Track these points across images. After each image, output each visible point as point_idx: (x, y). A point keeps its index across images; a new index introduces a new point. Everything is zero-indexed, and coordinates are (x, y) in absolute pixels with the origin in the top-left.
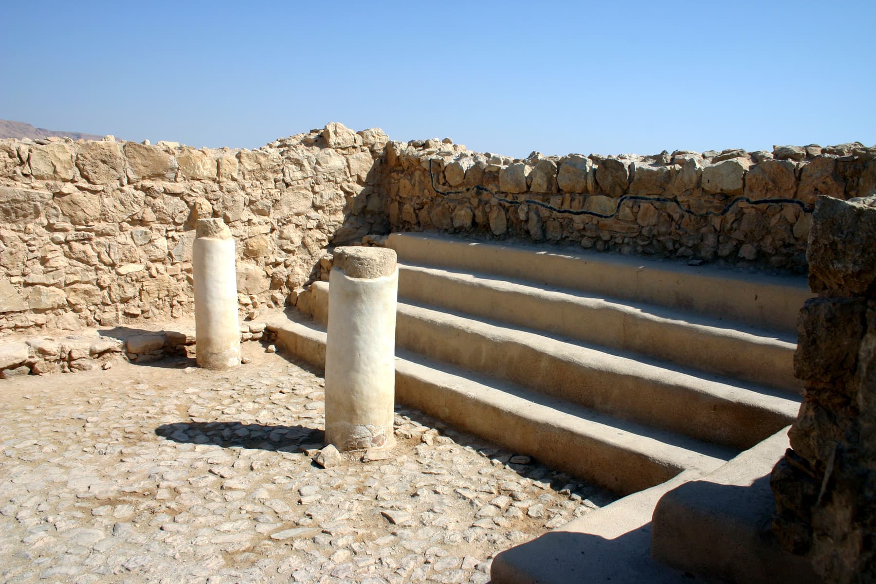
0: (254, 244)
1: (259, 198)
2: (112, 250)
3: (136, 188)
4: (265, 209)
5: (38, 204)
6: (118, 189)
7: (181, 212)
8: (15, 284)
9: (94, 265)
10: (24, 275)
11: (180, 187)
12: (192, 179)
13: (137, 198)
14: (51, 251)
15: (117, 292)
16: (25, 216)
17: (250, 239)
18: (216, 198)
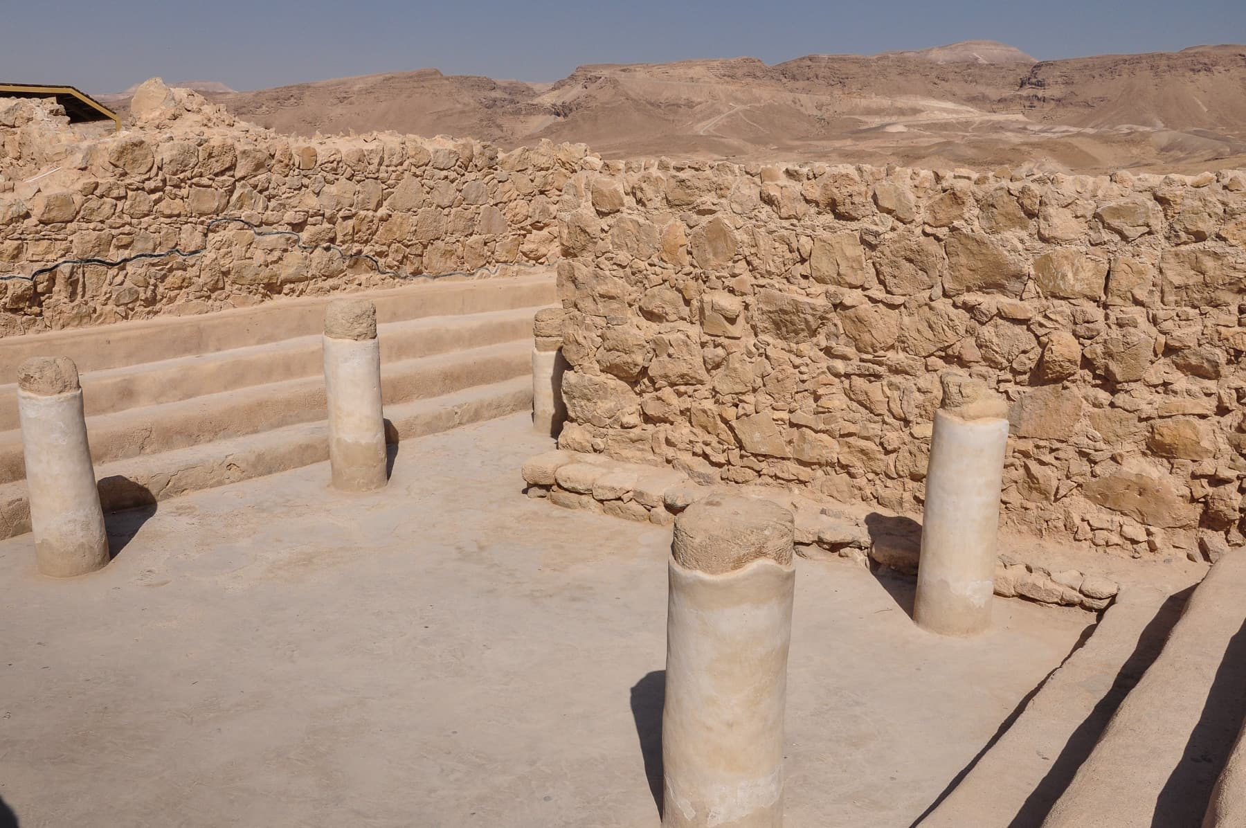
0: (1165, 431)
1: (1193, 344)
2: (905, 397)
3: (955, 306)
4: (1206, 365)
5: (810, 318)
6: (926, 304)
7: (1024, 352)
8: (777, 420)
9: (880, 415)
10: (791, 412)
11: (1029, 308)
12: (1052, 297)
13: (952, 320)
14: (825, 385)
15: (906, 461)
16: (797, 333)
17: (1159, 421)
18: (1089, 334)
